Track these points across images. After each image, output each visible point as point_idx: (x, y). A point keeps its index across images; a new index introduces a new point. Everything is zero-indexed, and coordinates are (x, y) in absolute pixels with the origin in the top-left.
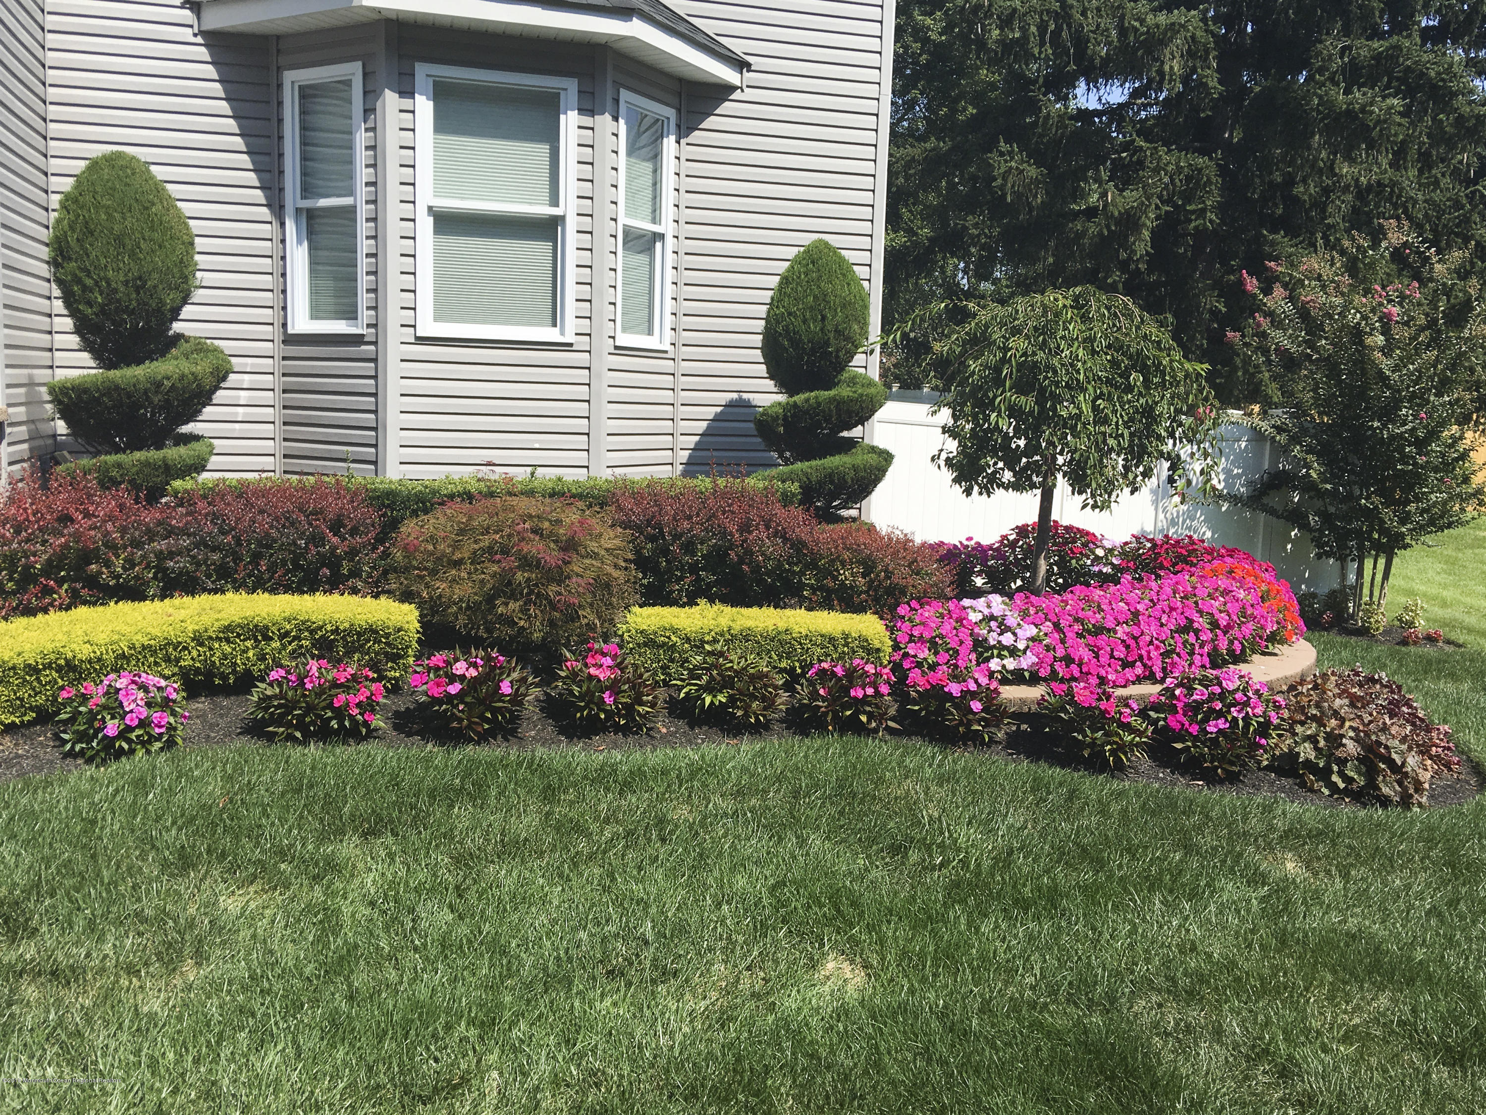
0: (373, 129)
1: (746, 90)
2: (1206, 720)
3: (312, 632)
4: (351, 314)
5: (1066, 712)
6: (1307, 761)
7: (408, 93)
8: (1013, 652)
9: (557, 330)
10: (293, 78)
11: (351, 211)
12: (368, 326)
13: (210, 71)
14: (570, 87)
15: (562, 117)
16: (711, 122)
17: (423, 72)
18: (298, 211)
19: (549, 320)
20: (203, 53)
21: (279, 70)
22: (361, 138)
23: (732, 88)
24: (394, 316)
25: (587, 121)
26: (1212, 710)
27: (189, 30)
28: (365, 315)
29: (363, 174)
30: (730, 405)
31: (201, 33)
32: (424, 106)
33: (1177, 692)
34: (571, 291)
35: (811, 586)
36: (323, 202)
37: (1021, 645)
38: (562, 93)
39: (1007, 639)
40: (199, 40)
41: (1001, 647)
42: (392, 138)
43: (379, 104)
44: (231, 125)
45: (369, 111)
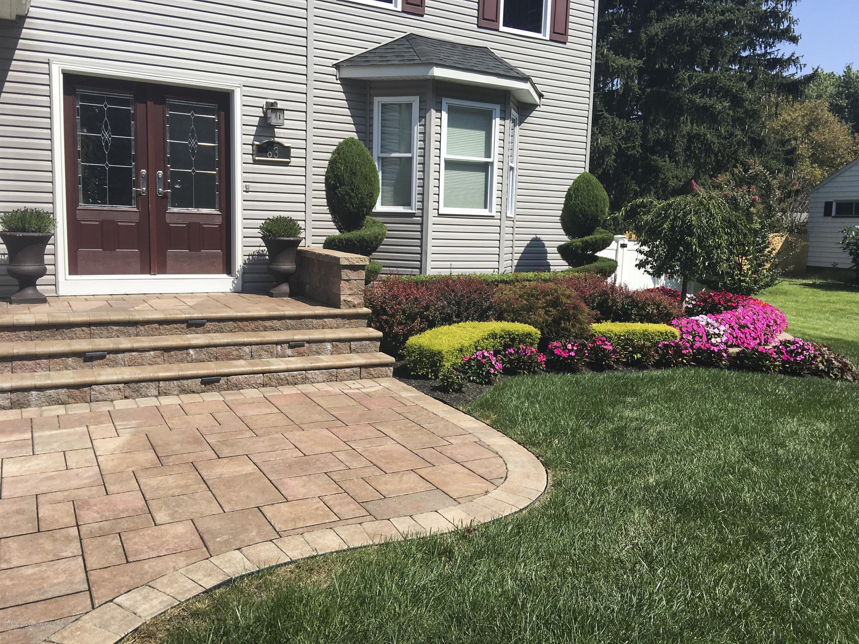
0: (424, 125)
1: (542, 106)
2: (796, 356)
3: (510, 335)
4: (408, 203)
5: (756, 355)
6: (822, 369)
7: (439, 111)
8: (719, 335)
9: (487, 210)
10: (378, 101)
11: (410, 159)
12: (418, 209)
13: (342, 96)
14: (497, 108)
15: (494, 121)
16: (529, 120)
17: (446, 102)
18: (379, 158)
19: (483, 206)
20: (340, 87)
21: (372, 96)
22: (417, 129)
23: (536, 105)
24: (432, 205)
25: (503, 122)
26: (798, 352)
27: (335, 77)
28: (416, 204)
29: (417, 144)
30: (533, 240)
31: (340, 79)
32: (445, 115)
33: (780, 347)
34: (495, 193)
35: (635, 314)
36: (394, 155)
37: (722, 333)
38: (494, 111)
39: (717, 331)
40: (339, 82)
41: (715, 334)
42: (434, 129)
43: (428, 115)
44: (350, 119)
45: (422, 117)
